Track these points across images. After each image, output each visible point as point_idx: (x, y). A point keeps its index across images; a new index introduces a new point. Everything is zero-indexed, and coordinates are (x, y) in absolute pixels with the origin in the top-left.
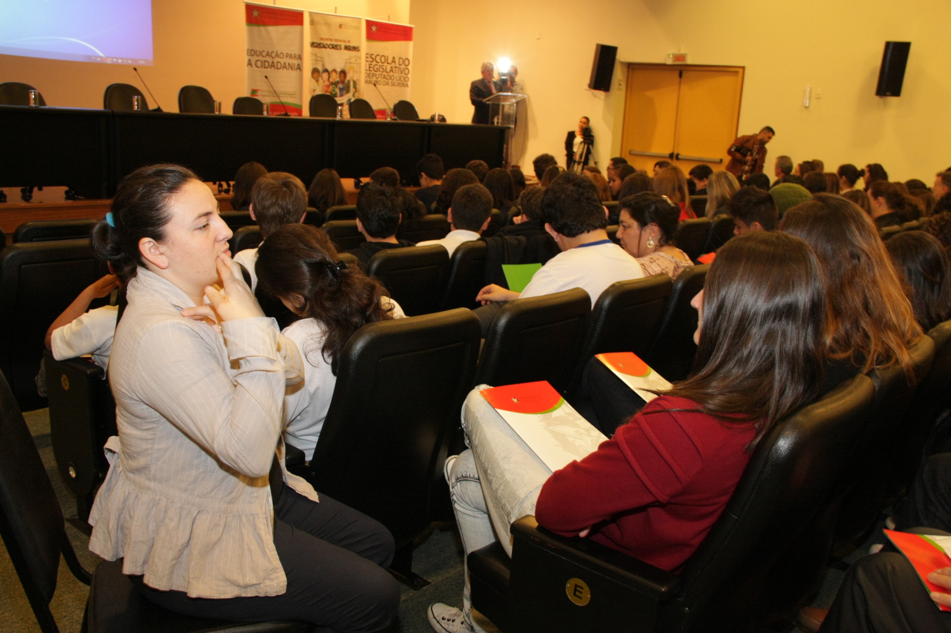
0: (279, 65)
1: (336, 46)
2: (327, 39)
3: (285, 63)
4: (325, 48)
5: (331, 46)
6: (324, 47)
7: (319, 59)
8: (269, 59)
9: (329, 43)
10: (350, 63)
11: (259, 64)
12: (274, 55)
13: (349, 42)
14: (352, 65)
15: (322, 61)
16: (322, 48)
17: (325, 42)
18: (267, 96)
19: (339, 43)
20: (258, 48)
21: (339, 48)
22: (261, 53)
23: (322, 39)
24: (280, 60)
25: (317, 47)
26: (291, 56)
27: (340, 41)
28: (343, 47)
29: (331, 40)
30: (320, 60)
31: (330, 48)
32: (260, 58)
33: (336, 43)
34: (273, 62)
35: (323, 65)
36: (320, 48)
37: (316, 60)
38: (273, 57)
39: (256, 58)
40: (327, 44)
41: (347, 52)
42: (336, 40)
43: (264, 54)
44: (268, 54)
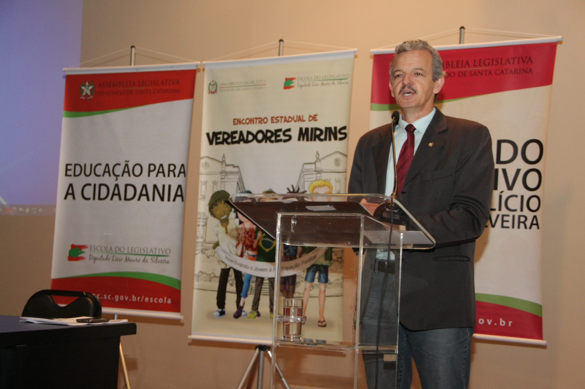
0: (130, 190)
1: (276, 133)
2: (251, 121)
3: (145, 186)
4: (247, 142)
5: (260, 136)
6: (243, 139)
7: (229, 169)
8: (110, 181)
9: (254, 128)
10: (319, 172)
11: (89, 191)
12: (119, 170)
13: (314, 118)
14: (324, 176)
15: (239, 172)
16: (238, 142)
17: (244, 128)
18: (101, 258)
19: (284, 126)
20: (88, 160)
21: (282, 137)
22: (93, 169)
23: (237, 122)
24: (132, 180)
25: (225, 141)
26: (161, 170)
27: (287, 120)
28: (295, 134)
29: (261, 121)
30: (232, 173)
31: (259, 141)
32: (92, 179)
33: (273, 127)
34: (117, 186)
35: (240, 184)
36: (233, 143)
37: (224, 173)
38: (117, 176)
39: (83, 180)
40: (249, 133)
41: (304, 144)
42: (275, 120)
43: (100, 170)
44: (107, 171)
